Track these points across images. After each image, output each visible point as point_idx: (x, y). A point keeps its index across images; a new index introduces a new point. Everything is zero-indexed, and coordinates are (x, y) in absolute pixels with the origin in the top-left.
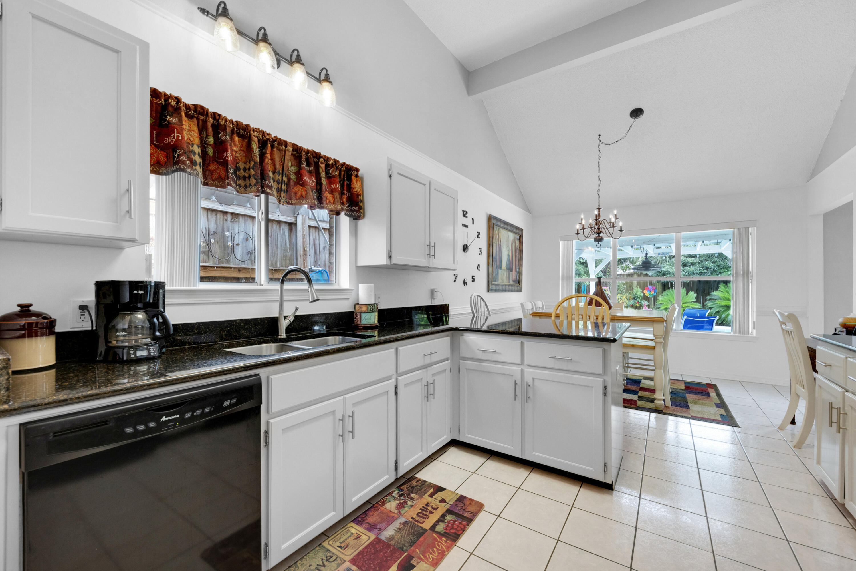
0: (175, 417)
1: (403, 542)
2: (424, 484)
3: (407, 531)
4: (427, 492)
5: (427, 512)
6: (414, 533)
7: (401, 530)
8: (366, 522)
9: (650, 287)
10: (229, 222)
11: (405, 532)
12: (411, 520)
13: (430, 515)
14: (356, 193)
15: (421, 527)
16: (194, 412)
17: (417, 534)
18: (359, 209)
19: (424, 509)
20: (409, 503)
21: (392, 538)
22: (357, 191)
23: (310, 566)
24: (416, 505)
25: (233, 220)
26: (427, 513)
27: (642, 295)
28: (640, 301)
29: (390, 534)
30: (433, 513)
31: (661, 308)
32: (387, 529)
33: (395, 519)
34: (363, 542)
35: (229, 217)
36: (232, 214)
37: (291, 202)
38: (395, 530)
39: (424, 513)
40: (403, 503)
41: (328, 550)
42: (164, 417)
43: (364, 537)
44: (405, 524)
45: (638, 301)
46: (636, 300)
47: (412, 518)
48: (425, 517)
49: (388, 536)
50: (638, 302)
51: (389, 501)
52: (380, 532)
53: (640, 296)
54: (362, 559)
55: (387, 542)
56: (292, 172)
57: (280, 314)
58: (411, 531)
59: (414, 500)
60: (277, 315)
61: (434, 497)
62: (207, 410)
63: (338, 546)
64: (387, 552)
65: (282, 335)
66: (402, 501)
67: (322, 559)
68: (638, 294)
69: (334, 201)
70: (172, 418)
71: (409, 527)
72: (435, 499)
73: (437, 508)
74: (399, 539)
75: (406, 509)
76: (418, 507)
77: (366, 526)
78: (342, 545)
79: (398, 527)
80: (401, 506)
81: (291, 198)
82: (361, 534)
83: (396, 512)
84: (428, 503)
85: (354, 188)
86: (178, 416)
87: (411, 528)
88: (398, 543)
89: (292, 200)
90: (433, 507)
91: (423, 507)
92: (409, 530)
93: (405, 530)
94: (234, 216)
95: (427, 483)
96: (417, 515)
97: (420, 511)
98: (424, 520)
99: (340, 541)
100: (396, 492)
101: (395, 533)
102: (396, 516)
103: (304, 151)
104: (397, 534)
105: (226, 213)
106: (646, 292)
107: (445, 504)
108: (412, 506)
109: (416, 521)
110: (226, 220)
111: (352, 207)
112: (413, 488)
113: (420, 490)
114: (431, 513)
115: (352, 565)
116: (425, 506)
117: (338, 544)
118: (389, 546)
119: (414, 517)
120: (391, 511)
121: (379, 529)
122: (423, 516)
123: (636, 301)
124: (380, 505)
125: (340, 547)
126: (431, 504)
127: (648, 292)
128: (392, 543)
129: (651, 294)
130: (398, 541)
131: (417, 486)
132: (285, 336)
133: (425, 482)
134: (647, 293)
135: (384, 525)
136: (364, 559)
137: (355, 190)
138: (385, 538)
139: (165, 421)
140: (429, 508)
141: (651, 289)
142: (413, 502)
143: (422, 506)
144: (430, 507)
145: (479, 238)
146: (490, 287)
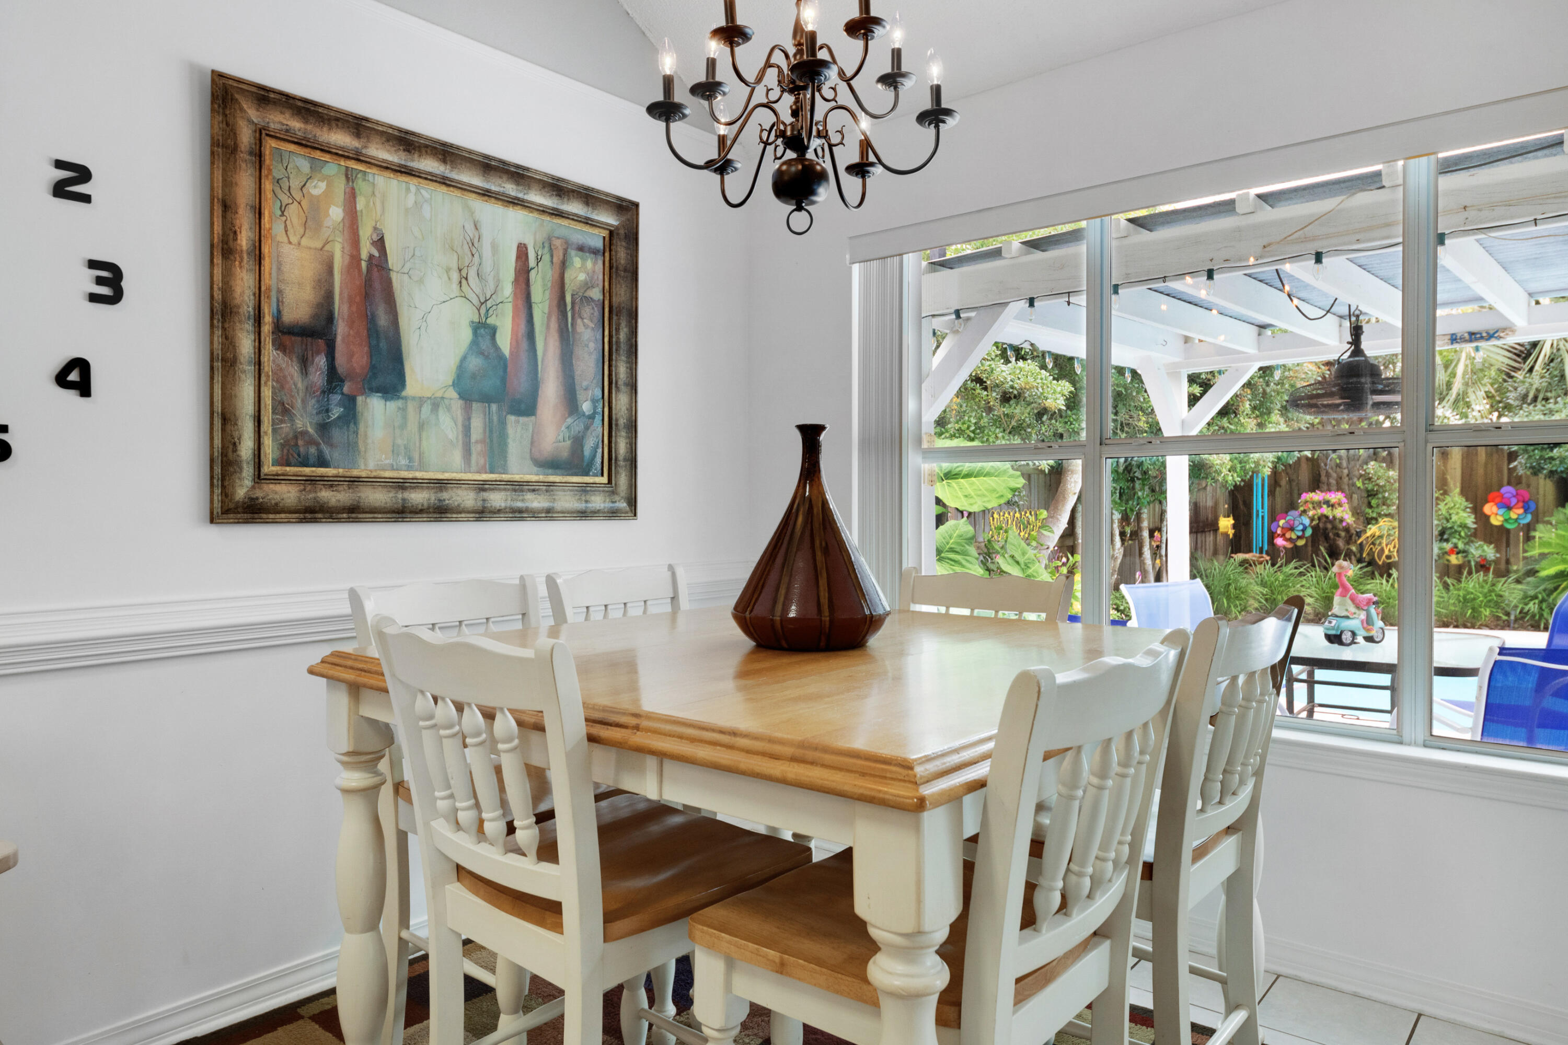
9: (1507, 490)
27: (1470, 520)
28: (1461, 546)
31: (1543, 574)
45: (1456, 546)
46: (1447, 541)
50: (1455, 550)
53: (1464, 526)
68: (1454, 518)
106: (1495, 509)
123: (1448, 546)
127: (1501, 511)
129: (1513, 515)
134: (1496, 516)
141: (1514, 501)
145: (86, 199)
146: (233, 494)
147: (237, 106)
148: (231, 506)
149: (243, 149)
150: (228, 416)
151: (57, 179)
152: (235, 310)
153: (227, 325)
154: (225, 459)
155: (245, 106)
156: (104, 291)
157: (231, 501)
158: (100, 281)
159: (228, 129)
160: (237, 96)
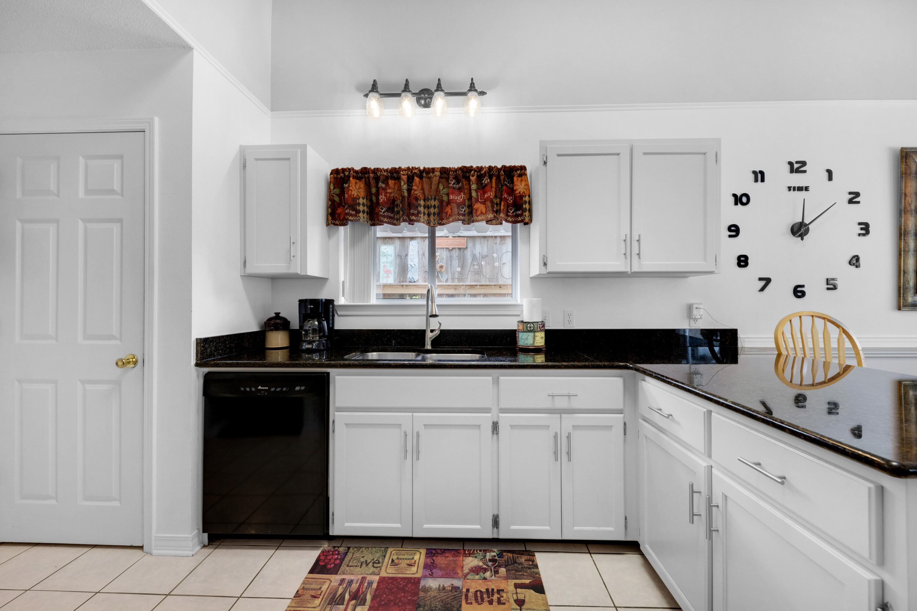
0: (266, 388)
1: (428, 603)
2: (530, 568)
3: (445, 597)
4: (520, 579)
5: (489, 597)
6: (447, 604)
7: (444, 591)
8: (434, 558)
10: (498, 244)
11: (443, 596)
12: (464, 590)
13: (486, 604)
14: (518, 194)
15: (461, 606)
16: (276, 388)
17: (448, 608)
18: (523, 212)
19: (490, 592)
20: (488, 574)
21: (426, 590)
22: (520, 193)
23: (363, 557)
24: (491, 581)
25: (501, 243)
26: (486, 599)
29: (432, 585)
30: (492, 604)
32: (437, 579)
33: (456, 576)
34: (408, 572)
35: (498, 240)
36: (501, 237)
37: (442, 223)
38: (440, 586)
39: (485, 596)
40: (483, 568)
41: (385, 556)
42: (260, 387)
43: (414, 569)
44: (455, 589)
47: (468, 590)
48: (480, 600)
49: (427, 586)
51: (476, 557)
52: (429, 576)
54: (387, 584)
55: (419, 590)
56: (445, 194)
57: (427, 327)
58: (448, 601)
59: (497, 575)
60: (425, 328)
61: (519, 590)
62: (284, 389)
63: (392, 559)
64: (406, 597)
65: (429, 347)
66: (485, 566)
67: (373, 559)
69: (486, 211)
70: (264, 388)
71: (452, 596)
72: (517, 593)
73: (504, 604)
74: (430, 597)
75: (477, 577)
76: (487, 585)
77: (429, 561)
78: (396, 561)
79: (446, 585)
80: (476, 570)
81: (442, 219)
82: (416, 565)
83: (464, 572)
84: (503, 590)
85: (516, 190)
86: (267, 388)
87: (452, 597)
88: (424, 599)
89: (444, 221)
90: (502, 599)
91: (493, 590)
92: (448, 598)
93: (446, 594)
94: (502, 238)
95: (535, 570)
96: (477, 591)
97: (484, 590)
98: (474, 602)
99: (398, 556)
100: (494, 554)
101: (436, 588)
102: (460, 574)
103: (452, 171)
104: (435, 592)
105: (496, 237)
107: (518, 608)
108: (485, 579)
109: (466, 596)
110: (496, 244)
111: (516, 212)
112: (515, 562)
113: (516, 571)
114: (491, 602)
115: (377, 582)
116: (495, 590)
117: (395, 557)
118: (416, 594)
119: (470, 591)
120: (463, 567)
121: (432, 573)
122: (479, 598)
124: (465, 553)
125: (393, 561)
126: (504, 595)
128: (421, 594)
130: (427, 598)
131: (521, 564)
132: (430, 348)
133: (536, 566)
135: (440, 573)
136: (389, 585)
137: (517, 192)
138: (423, 585)
139: (260, 389)
140: (496, 596)
142: (492, 576)
143: (493, 587)
144: (499, 596)
145: (858, 202)
146: (907, 300)
147: (911, 158)
148: (907, 304)
149: (913, 173)
150: (906, 271)
151: (849, 198)
152: (909, 232)
153: (906, 238)
154: (904, 287)
155: (914, 157)
156: (863, 232)
157: (907, 302)
158: (862, 229)
159: (907, 167)
160: (911, 154)
